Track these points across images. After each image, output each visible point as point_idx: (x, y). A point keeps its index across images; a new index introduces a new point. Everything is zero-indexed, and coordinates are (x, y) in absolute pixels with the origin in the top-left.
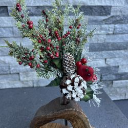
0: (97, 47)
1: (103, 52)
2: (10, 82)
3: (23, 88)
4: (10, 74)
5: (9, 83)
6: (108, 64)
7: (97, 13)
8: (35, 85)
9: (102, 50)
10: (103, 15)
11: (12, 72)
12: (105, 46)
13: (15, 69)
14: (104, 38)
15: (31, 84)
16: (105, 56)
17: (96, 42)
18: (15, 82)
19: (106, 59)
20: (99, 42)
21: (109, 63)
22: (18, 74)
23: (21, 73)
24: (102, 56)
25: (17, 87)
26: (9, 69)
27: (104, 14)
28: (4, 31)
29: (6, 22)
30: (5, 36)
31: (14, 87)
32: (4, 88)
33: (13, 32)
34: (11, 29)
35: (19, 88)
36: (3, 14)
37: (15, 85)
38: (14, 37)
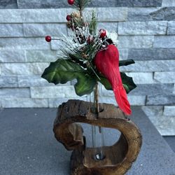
0: (140, 54)
1: (150, 62)
2: (18, 99)
3: (34, 108)
4: (18, 88)
5: (16, 100)
6: (156, 81)
7: (140, 4)
8: (51, 106)
9: (148, 59)
10: (150, 7)
11: (20, 86)
12: (152, 53)
13: (24, 82)
14: (151, 41)
15: (45, 104)
16: (152, 68)
17: (140, 47)
18: (24, 99)
19: (154, 73)
20: (144, 47)
21: (158, 79)
22: (29, 88)
23: (32, 88)
24: (148, 68)
25: (27, 107)
26: (17, 81)
27: (152, 4)
28: (11, 29)
29: (13, 16)
30: (12, 35)
31: (23, 106)
32: (10, 107)
33: (23, 31)
34: (20, 26)
35: (29, 108)
36: (11, 6)
37: (25, 103)
38: (24, 37)
